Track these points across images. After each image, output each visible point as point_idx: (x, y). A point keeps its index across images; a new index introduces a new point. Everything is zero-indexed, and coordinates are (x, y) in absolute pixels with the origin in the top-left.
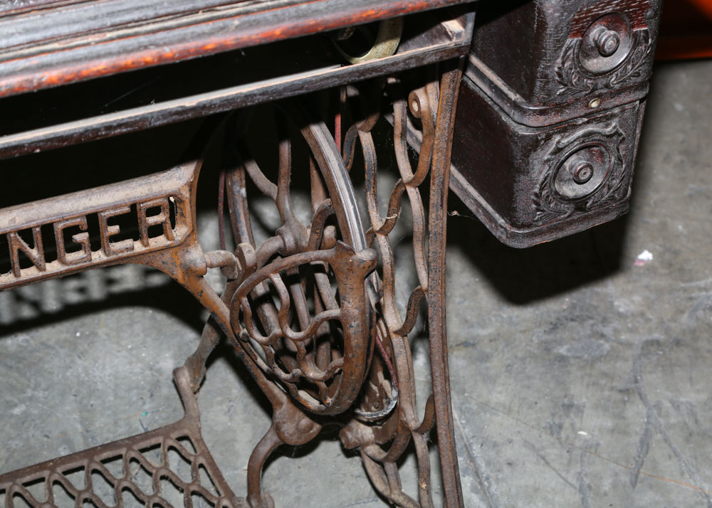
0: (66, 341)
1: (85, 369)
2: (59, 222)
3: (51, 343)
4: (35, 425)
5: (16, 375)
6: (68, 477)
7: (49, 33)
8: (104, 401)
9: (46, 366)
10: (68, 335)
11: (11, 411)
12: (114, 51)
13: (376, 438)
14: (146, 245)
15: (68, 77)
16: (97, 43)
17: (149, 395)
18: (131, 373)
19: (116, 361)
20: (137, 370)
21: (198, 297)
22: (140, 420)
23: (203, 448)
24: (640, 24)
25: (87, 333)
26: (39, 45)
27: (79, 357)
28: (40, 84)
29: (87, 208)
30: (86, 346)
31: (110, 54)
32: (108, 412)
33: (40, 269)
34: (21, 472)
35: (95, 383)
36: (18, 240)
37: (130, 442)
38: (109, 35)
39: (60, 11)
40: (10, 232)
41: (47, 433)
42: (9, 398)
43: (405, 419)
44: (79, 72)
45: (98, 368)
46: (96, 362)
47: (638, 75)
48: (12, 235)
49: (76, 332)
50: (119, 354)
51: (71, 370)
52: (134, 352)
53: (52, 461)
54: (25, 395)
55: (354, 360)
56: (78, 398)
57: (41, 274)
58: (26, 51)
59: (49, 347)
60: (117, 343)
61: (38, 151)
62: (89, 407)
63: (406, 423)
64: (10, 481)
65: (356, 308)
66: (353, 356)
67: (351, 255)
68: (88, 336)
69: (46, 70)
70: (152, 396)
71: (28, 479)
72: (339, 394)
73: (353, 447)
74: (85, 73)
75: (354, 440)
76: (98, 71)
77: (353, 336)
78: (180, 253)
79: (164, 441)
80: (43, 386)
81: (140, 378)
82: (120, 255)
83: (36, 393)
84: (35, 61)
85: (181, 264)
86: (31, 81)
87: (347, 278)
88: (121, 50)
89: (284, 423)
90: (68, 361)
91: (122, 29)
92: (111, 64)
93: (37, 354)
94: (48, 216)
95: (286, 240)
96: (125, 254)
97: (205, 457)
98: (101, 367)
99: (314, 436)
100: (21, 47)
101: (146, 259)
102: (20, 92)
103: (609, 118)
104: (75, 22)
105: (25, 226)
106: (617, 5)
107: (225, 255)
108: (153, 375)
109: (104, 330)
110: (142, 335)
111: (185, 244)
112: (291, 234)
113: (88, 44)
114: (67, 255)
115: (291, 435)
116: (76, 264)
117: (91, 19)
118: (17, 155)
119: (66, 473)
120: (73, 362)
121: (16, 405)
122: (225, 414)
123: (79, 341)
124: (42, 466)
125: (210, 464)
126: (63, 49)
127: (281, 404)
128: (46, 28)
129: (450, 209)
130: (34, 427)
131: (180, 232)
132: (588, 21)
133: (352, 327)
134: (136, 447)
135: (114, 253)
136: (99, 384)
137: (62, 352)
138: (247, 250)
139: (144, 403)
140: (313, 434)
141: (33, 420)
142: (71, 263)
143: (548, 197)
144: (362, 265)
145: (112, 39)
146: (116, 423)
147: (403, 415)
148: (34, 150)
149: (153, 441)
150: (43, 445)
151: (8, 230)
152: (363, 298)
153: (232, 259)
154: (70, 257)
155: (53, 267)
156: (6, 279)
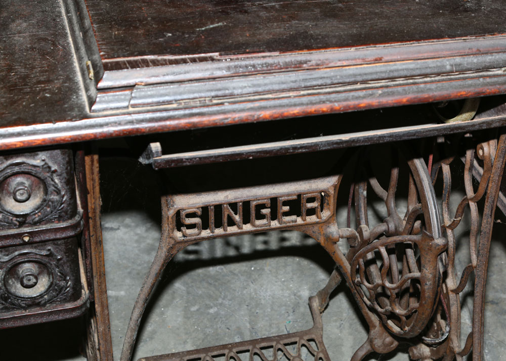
0: (245, 271)
1: (255, 290)
2: (254, 200)
3: (236, 272)
4: (222, 321)
5: (213, 289)
6: (239, 355)
7: (267, 88)
8: (264, 311)
9: (232, 286)
10: (247, 269)
11: (208, 311)
12: (304, 102)
13: (431, 355)
14: (304, 220)
15: (276, 116)
16: (295, 97)
17: (292, 311)
18: (282, 296)
19: (274, 287)
20: (286, 295)
21: (332, 255)
22: (285, 326)
23: (323, 348)
25: (258, 268)
26: (260, 95)
27: (252, 283)
28: (258, 119)
29: (271, 194)
30: (257, 276)
31: (302, 104)
32: (267, 318)
33: (240, 228)
34: (212, 348)
35: (260, 299)
36: (228, 209)
37: (279, 339)
38: (302, 93)
39: (275, 76)
40: (224, 204)
41: (228, 327)
42: (208, 302)
43: (452, 346)
44: (283, 113)
46: (262, 287)
48: (225, 206)
49: (251, 267)
50: (276, 283)
51: (246, 290)
52: (285, 283)
53: (231, 344)
54: (217, 302)
55: (425, 305)
56: (249, 308)
57: (239, 231)
58: (252, 98)
59: (234, 274)
60: (276, 276)
61: (251, 158)
62: (255, 314)
63: (453, 349)
64: (204, 353)
65: (431, 274)
66: (425, 303)
67: (431, 240)
68: (258, 270)
69: (263, 110)
70: (294, 311)
71: (215, 353)
72: (414, 326)
73: (417, 359)
74: (286, 114)
75: (417, 354)
76: (294, 114)
77: (427, 290)
78: (324, 227)
79: (299, 341)
80: (229, 297)
81: (287, 300)
82: (288, 224)
83: (224, 301)
84: (257, 104)
85: (324, 234)
86: (254, 116)
87: (427, 254)
88: (309, 102)
89: (376, 339)
90: (245, 284)
91: (310, 89)
92: (302, 110)
93: (227, 277)
94: (248, 197)
95: (390, 226)
96: (291, 224)
97: (324, 354)
98: (264, 290)
99: (393, 349)
100: (249, 95)
101: (303, 229)
102: (246, 122)
104: (283, 83)
105: (233, 201)
107: (351, 231)
108: (295, 299)
109: (269, 267)
110: (291, 273)
111: (327, 222)
112: (393, 222)
113: (289, 97)
114: (256, 221)
115: (379, 347)
116: (261, 227)
117: (292, 82)
118: (239, 159)
119: (238, 353)
120: (248, 285)
121: (212, 308)
122: (338, 328)
123: (253, 273)
124: (224, 347)
125: (326, 358)
126: (274, 99)
127: (375, 327)
128: (266, 85)
129: (496, 218)
130: (221, 322)
131: (326, 214)
133: (427, 285)
134: (282, 342)
135: (285, 223)
136: (262, 300)
137: (242, 278)
138: (365, 229)
139: (289, 316)
140: (392, 347)
141: (221, 318)
142: (258, 226)
144: (437, 248)
145: (304, 95)
146: (270, 325)
147: (451, 343)
148: (248, 157)
149: (293, 340)
150: (226, 334)
151: (223, 202)
152: (436, 268)
153: (355, 234)
154: (258, 222)
155: (247, 227)
156: (219, 231)
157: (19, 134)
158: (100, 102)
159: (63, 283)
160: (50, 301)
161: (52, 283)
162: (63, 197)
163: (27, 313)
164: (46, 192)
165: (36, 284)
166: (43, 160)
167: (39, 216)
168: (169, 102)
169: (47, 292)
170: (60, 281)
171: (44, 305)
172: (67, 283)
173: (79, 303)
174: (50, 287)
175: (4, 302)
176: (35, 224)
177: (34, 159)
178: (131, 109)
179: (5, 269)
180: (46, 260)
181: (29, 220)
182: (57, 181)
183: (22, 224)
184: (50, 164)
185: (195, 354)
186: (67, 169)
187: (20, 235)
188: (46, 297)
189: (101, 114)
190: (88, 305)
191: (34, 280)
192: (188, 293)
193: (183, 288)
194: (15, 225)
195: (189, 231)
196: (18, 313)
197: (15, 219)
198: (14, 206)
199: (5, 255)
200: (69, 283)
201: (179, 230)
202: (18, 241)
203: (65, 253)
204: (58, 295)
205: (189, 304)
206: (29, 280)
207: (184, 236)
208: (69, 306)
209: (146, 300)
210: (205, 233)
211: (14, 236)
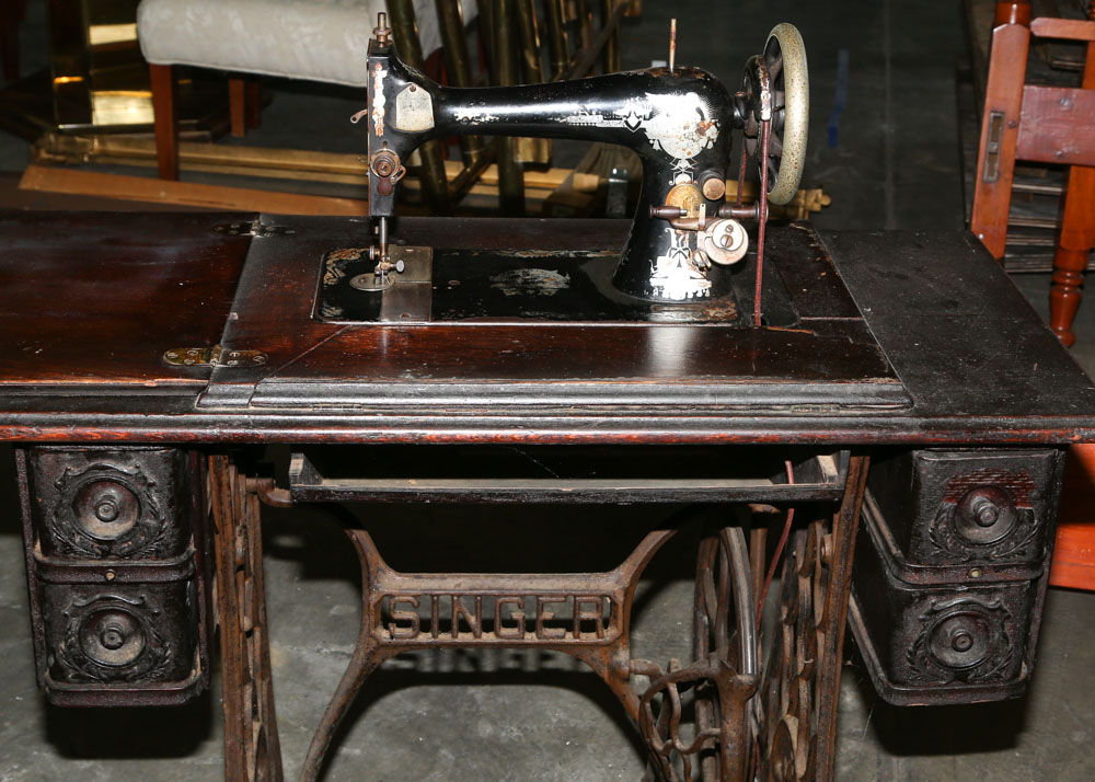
0: (555, 746)
1: (561, 775)
3: (540, 745)
5: (497, 764)
9: (527, 764)
14: (578, 637)
19: (593, 775)
21: (622, 701)
24: (1024, 502)
27: (560, 763)
29: (526, 590)
30: (570, 755)
33: (476, 636)
36: (460, 604)
40: (455, 596)
45: (572, 777)
46: (573, 771)
47: (1023, 553)
48: (456, 599)
49: (566, 741)
50: (598, 770)
51: (547, 772)
52: (612, 772)
57: (476, 641)
59: (537, 748)
60: (601, 760)
61: (429, 501)
65: (736, 731)
67: (732, 676)
68: (576, 747)
69: (429, 429)
78: (609, 653)
82: (551, 640)
84: (421, 419)
85: (608, 664)
86: (416, 435)
90: (548, 764)
93: (524, 751)
96: (557, 641)
101: (576, 650)
102: (404, 442)
103: (990, 593)
105: (467, 593)
106: (997, 479)
109: (593, 745)
110: (626, 758)
111: (612, 647)
114: (503, 629)
116: (509, 639)
117: (477, 395)
118: (411, 502)
120: (553, 766)
126: (448, 415)
129: (845, 658)
131: (610, 633)
132: (964, 489)
135: (545, 637)
137: (547, 755)
142: (504, 637)
143: (923, 658)
144: (740, 688)
145: (490, 415)
148: (425, 500)
151: (452, 592)
152: (745, 725)
153: (658, 670)
154: (505, 631)
155: (488, 637)
156: (445, 637)
157: (98, 424)
158: (211, 396)
159: (159, 651)
160: (141, 676)
161: (144, 649)
162: (163, 522)
163: (108, 688)
164: (140, 514)
165: (120, 645)
166: (137, 467)
167: (129, 545)
168: (304, 405)
169: (137, 660)
170: (156, 647)
171: (134, 679)
172: (166, 651)
173: (182, 685)
174: (141, 654)
175: (77, 667)
176: (122, 557)
177: (125, 464)
178: (252, 408)
179: (81, 618)
180: (137, 612)
181: (115, 548)
182: (154, 498)
183: (105, 555)
184: (147, 474)
186: (169, 484)
187: (103, 570)
188: (136, 668)
189: (210, 409)
190: (198, 693)
191: (120, 640)
192: (457, 765)
193: (451, 757)
194: (97, 555)
195: (399, 631)
196: (96, 687)
197: (96, 545)
198: (98, 528)
199: (81, 597)
200: (169, 652)
201: (387, 628)
202: (99, 578)
203: (165, 606)
204: (151, 668)
206: (112, 639)
207: (392, 637)
208: (167, 687)
210: (424, 638)
211: (94, 570)
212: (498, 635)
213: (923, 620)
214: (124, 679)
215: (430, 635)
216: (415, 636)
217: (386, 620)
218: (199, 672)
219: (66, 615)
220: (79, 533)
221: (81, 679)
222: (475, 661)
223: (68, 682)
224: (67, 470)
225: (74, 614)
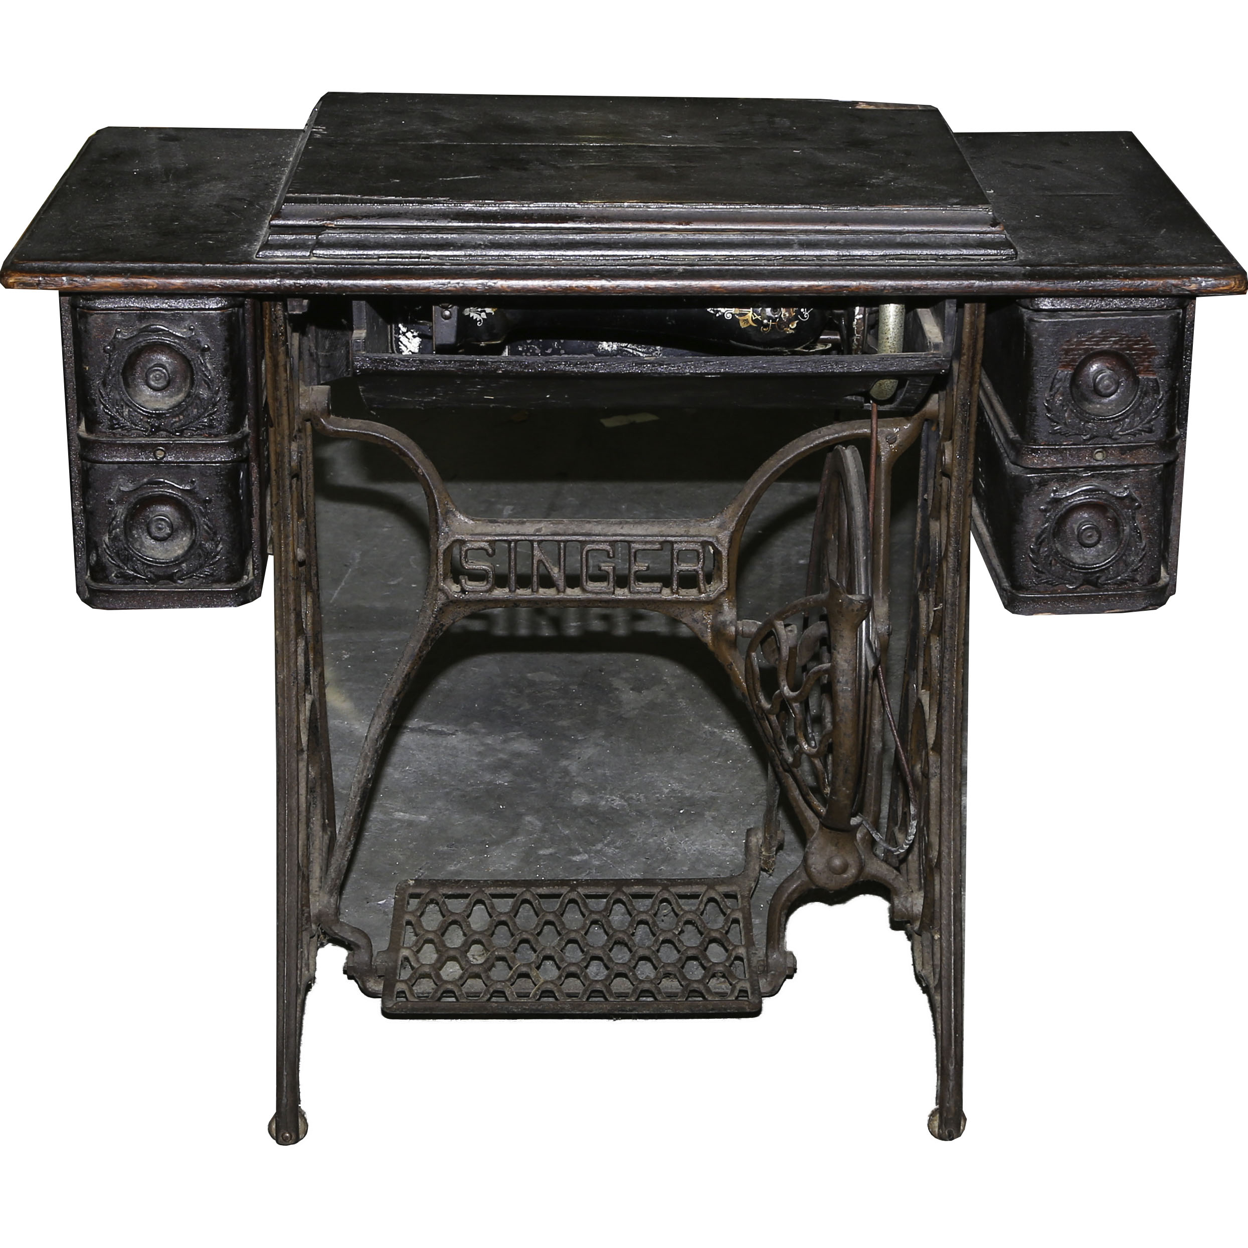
1: (672, 839)
2: (585, 542)
3: (648, 813)
4: (589, 873)
5: (593, 830)
9: (631, 830)
11: (571, 857)
14: (677, 594)
18: (719, 853)
19: (711, 840)
24: (1147, 370)
27: (672, 830)
29: (616, 535)
33: (560, 592)
35: (676, 853)
37: (669, 884)
40: (533, 541)
42: (575, 847)
45: (686, 842)
46: (687, 837)
47: (1150, 431)
48: (535, 545)
49: (680, 809)
50: (716, 835)
51: (655, 838)
52: (735, 838)
54: (593, 848)
56: (649, 862)
57: (560, 597)
59: (643, 815)
62: (657, 871)
64: (524, 887)
65: (847, 662)
66: (841, 721)
67: (841, 593)
68: (691, 815)
71: (544, 890)
75: (900, 906)
77: (841, 695)
79: (706, 892)
80: (618, 844)
81: (728, 859)
82: (646, 596)
83: (606, 848)
85: (712, 626)
87: (837, 623)
90: (657, 830)
93: (627, 818)
94: (574, 534)
96: (652, 597)
97: (743, 913)
98: (689, 842)
99: (848, 884)
101: (676, 611)
103: (1117, 479)
105: (549, 538)
106: (1115, 342)
111: (719, 602)
114: (589, 582)
115: (819, 872)
116: (597, 595)
119: (588, 896)
120: (662, 832)
121: (579, 854)
127: (814, 832)
131: (714, 588)
132: (1081, 355)
134: (673, 890)
135: (640, 593)
136: (679, 854)
140: (847, 879)
141: (590, 869)
142: (591, 593)
143: (1047, 556)
144: (851, 608)
149: (695, 889)
151: (532, 538)
152: (855, 652)
154: (591, 586)
155: (574, 593)
156: (524, 593)
157: (155, 273)
158: (271, 246)
159: (210, 546)
160: (189, 574)
161: (194, 543)
162: (217, 393)
163: (152, 588)
164: (192, 385)
165: (169, 538)
166: (191, 329)
167: (180, 420)
168: (369, 256)
169: (186, 556)
170: (207, 540)
171: (181, 578)
172: (217, 546)
173: (233, 587)
174: (190, 548)
175: (121, 564)
176: (172, 433)
177: (178, 326)
178: (314, 259)
179: (127, 506)
180: (186, 499)
181: (165, 423)
182: (208, 365)
183: (155, 431)
184: (201, 338)
185: (508, 886)
186: (224, 349)
187: (152, 448)
188: (184, 565)
189: (270, 260)
191: (168, 531)
193: (538, 823)
194: (146, 430)
195: (470, 585)
196: (140, 587)
197: (146, 419)
199: (127, 481)
200: (221, 546)
201: (457, 581)
202: (148, 457)
203: (217, 492)
204: (201, 566)
205: (540, 845)
206: (160, 529)
207: (463, 591)
208: (217, 588)
209: (394, 703)
210: (500, 593)
211: (142, 447)
212: (584, 590)
213: (1045, 511)
214: (171, 578)
215: (507, 590)
216: (490, 591)
217: (456, 573)
218: (251, 577)
219: (110, 502)
220: (127, 405)
221: (127, 579)
222: (557, 622)
223: (111, 583)
224: (117, 332)
225: (120, 501)
